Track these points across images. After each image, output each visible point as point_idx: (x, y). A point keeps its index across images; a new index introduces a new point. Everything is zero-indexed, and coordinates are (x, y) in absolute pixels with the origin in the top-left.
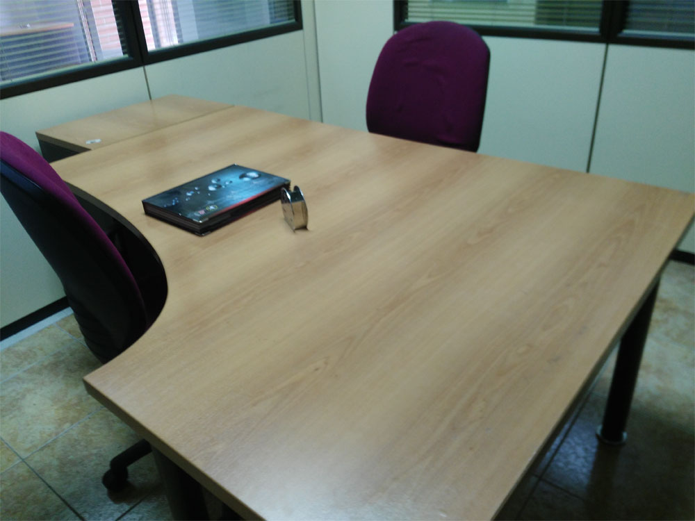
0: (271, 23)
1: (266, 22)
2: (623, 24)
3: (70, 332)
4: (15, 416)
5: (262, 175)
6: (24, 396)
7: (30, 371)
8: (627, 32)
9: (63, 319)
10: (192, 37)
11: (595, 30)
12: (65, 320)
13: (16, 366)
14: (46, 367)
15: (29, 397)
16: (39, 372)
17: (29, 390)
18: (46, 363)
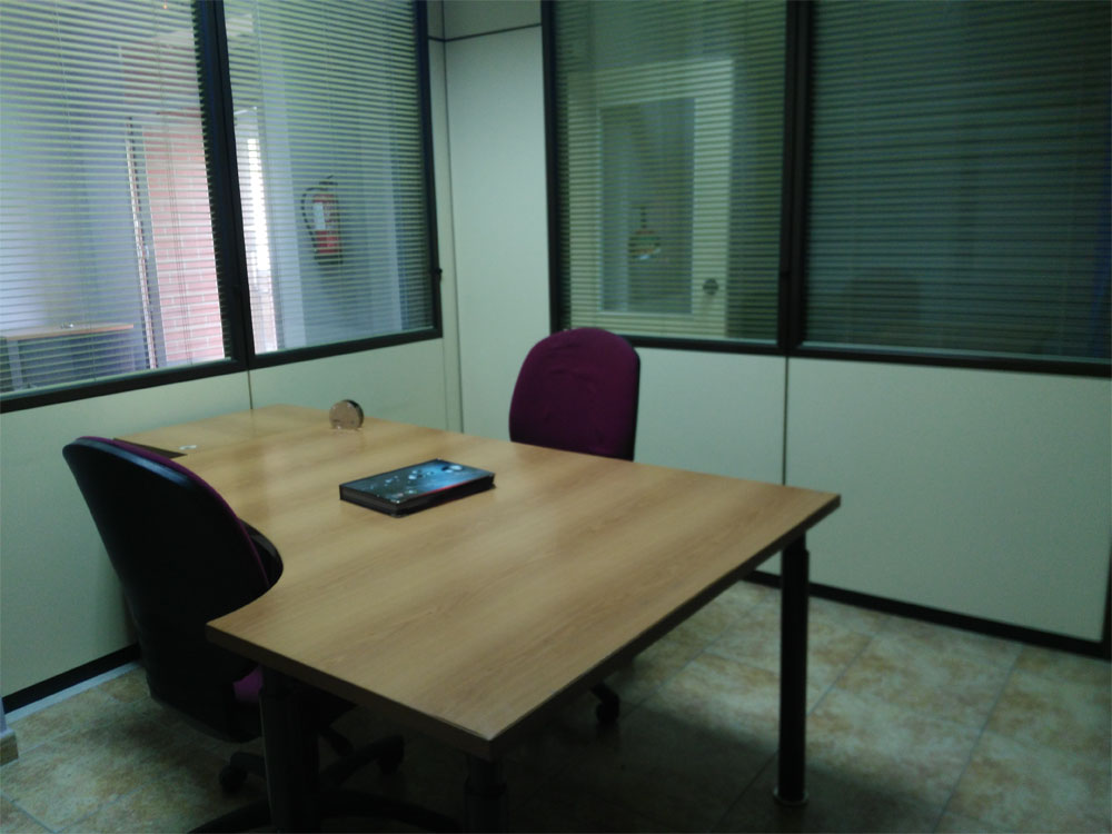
0: (404, 329)
1: (397, 328)
2: (804, 337)
3: (115, 697)
4: (42, 789)
5: (464, 468)
6: (54, 767)
7: (64, 740)
8: (807, 344)
9: (105, 683)
10: (297, 341)
11: (773, 342)
12: (110, 683)
13: (44, 733)
14: (84, 735)
15: (61, 768)
16: (75, 741)
17: (62, 761)
18: (84, 731)
